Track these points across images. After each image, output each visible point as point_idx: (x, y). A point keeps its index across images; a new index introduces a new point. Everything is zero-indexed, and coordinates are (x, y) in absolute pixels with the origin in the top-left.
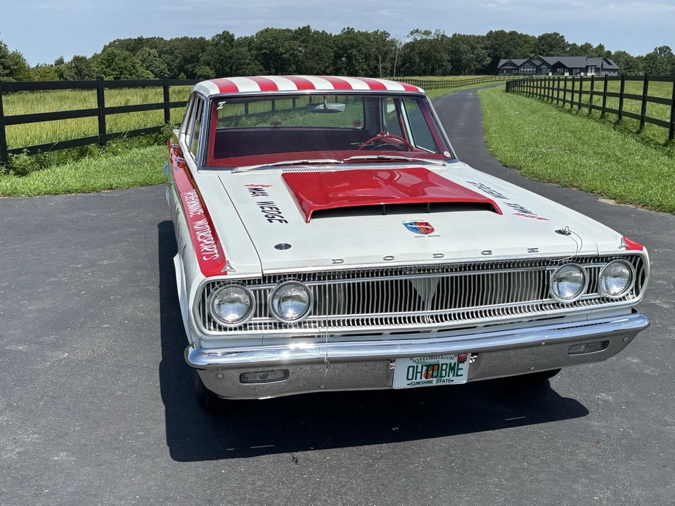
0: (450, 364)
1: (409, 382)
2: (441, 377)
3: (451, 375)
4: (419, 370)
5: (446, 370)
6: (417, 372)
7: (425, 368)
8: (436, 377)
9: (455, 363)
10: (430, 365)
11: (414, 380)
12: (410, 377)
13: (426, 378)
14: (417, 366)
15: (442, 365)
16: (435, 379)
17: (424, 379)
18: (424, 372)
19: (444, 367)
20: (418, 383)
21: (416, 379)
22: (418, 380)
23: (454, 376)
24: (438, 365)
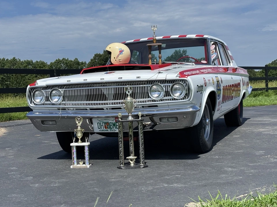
0: (113, 123)
1: (99, 129)
2: (111, 128)
3: (114, 128)
4: (102, 125)
5: (112, 125)
6: (101, 126)
7: (104, 124)
8: (109, 128)
9: (115, 123)
10: (106, 123)
11: (101, 129)
12: (99, 128)
13: (106, 128)
14: (101, 123)
15: (110, 123)
16: (109, 129)
17: (105, 129)
18: (104, 126)
19: (111, 124)
20: (103, 130)
21: (102, 128)
22: (103, 129)
23: (116, 128)
24: (108, 123)
